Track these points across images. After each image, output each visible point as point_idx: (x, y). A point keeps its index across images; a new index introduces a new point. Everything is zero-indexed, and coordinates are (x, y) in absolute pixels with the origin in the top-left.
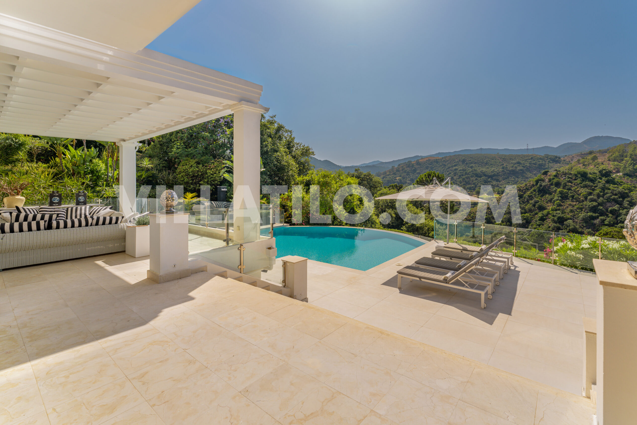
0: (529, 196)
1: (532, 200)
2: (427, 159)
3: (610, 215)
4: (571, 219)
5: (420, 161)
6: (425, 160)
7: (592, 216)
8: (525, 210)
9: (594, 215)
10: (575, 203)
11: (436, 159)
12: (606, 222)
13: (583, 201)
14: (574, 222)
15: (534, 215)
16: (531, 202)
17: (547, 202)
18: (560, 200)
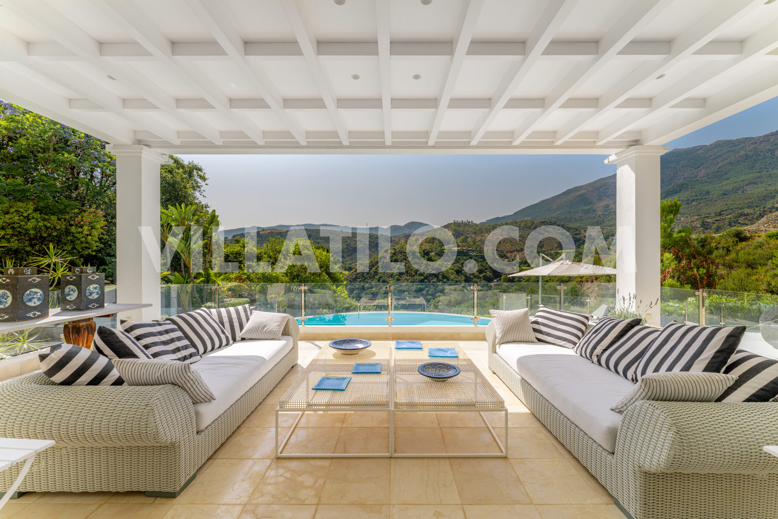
0: (375, 272)
1: (376, 275)
2: (269, 231)
3: (432, 287)
4: (407, 291)
5: (261, 233)
6: (267, 232)
7: (421, 288)
8: (372, 285)
9: (422, 287)
10: (409, 278)
11: (280, 232)
12: (430, 293)
13: (414, 276)
14: (409, 293)
15: (379, 290)
16: (376, 277)
17: (389, 277)
18: (399, 275)
